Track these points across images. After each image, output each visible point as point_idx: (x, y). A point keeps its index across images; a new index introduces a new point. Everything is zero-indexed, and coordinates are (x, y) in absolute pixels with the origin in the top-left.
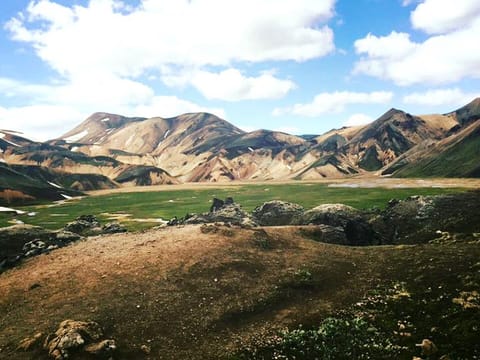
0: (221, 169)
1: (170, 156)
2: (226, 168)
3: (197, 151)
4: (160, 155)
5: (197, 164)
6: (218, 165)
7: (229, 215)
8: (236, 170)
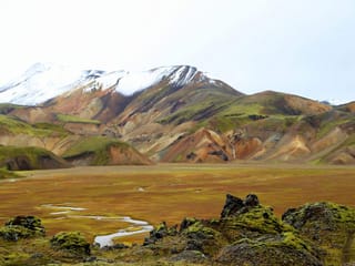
0: (210, 146)
1: (138, 126)
2: (216, 144)
3: (176, 120)
4: (124, 123)
5: (176, 137)
6: (206, 140)
7: (254, 223)
8: (231, 147)
